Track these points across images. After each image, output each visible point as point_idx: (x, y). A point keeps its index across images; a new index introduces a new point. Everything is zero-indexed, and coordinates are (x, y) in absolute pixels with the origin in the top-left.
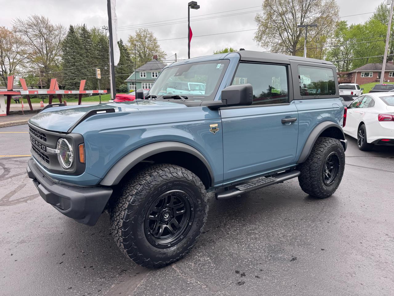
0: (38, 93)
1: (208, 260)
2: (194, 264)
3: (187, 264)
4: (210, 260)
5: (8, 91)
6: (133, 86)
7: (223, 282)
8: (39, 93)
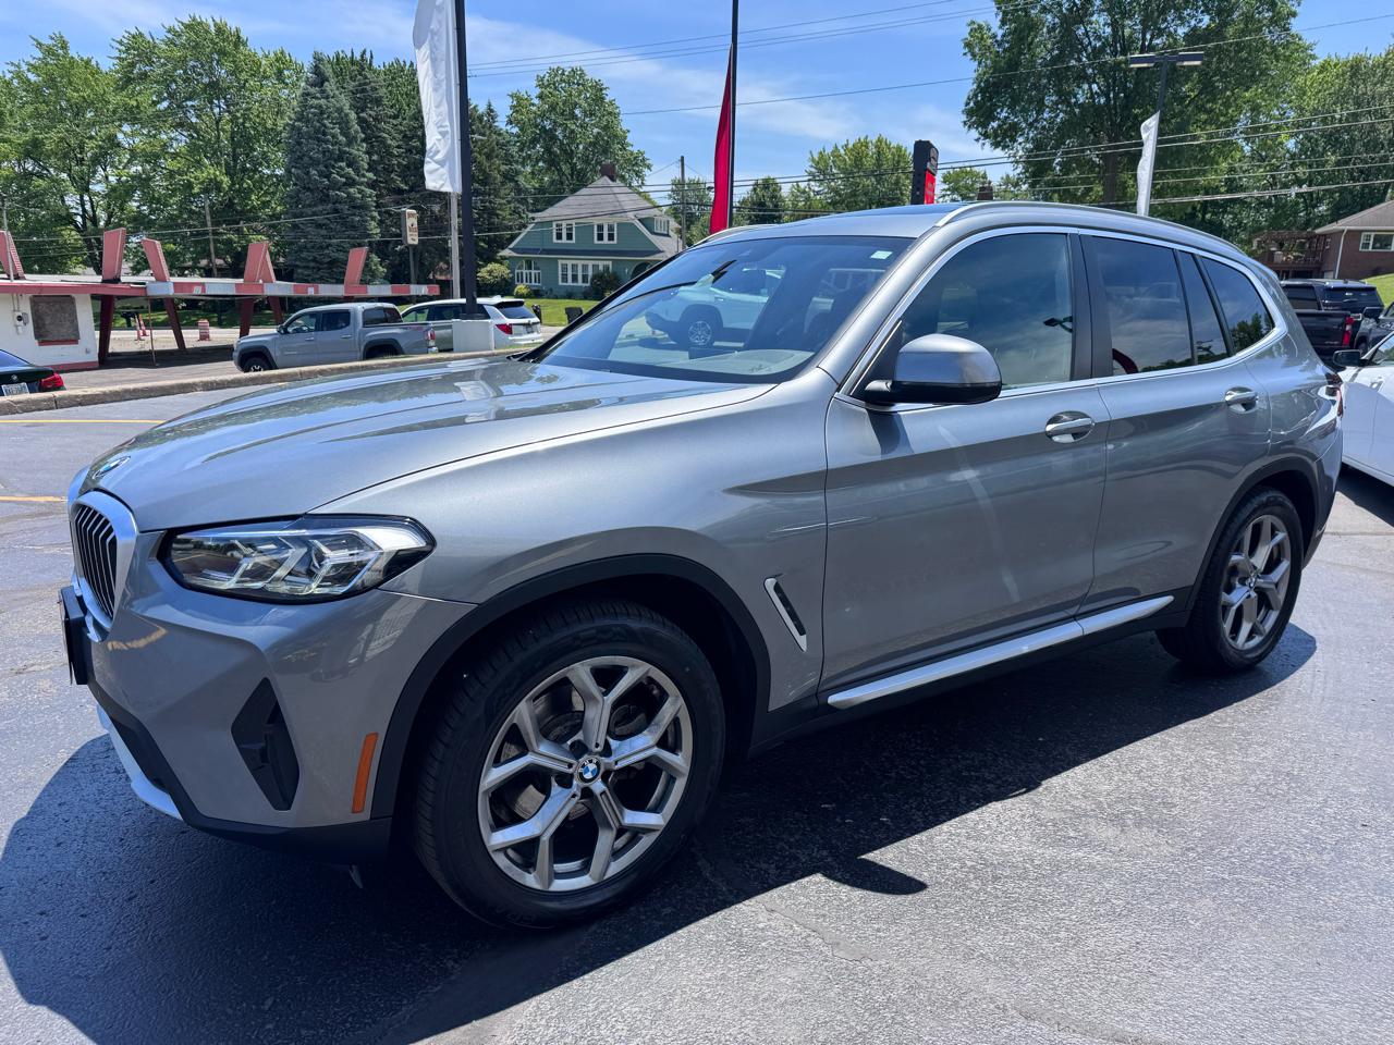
0: (204, 290)
1: (822, 859)
2: (777, 868)
3: (752, 867)
4: (829, 859)
5: (104, 281)
6: (528, 271)
7: (878, 930)
8: (208, 293)
